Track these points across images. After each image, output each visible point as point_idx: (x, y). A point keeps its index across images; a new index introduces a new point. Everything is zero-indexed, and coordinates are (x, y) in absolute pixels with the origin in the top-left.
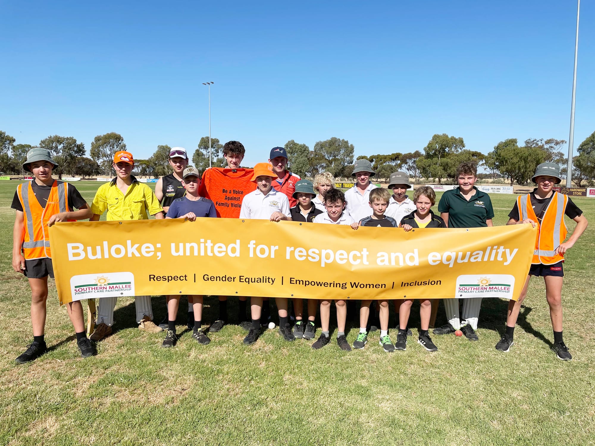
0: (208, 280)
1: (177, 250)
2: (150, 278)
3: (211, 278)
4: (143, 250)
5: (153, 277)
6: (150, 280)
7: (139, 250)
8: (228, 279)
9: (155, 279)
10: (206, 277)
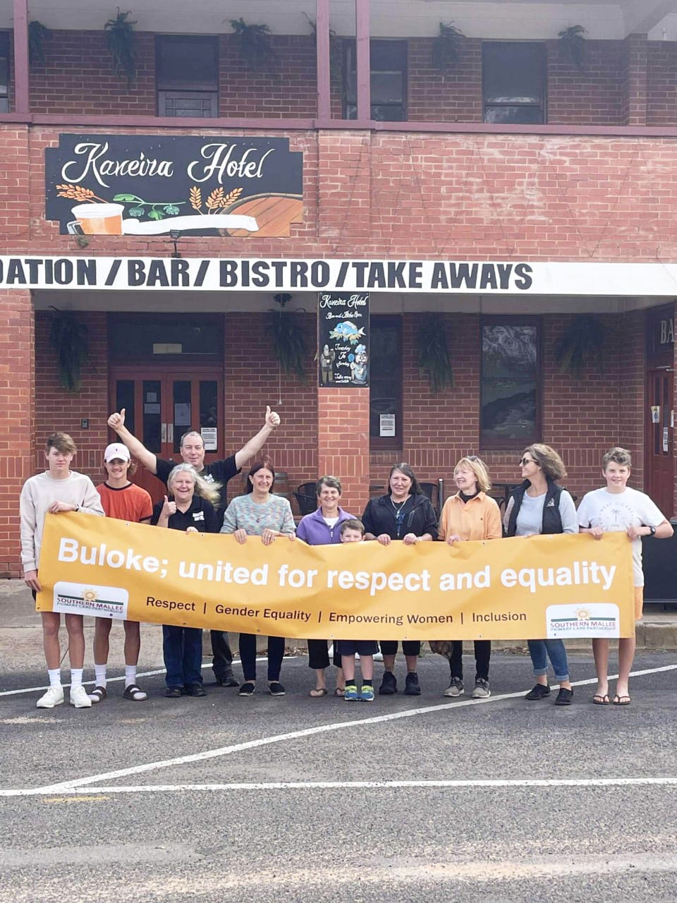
0: (222, 612)
1: (187, 571)
2: (148, 601)
3: (226, 610)
4: (146, 563)
5: (152, 600)
6: (148, 604)
7: (140, 562)
8: (249, 612)
9: (154, 603)
10: (220, 608)
